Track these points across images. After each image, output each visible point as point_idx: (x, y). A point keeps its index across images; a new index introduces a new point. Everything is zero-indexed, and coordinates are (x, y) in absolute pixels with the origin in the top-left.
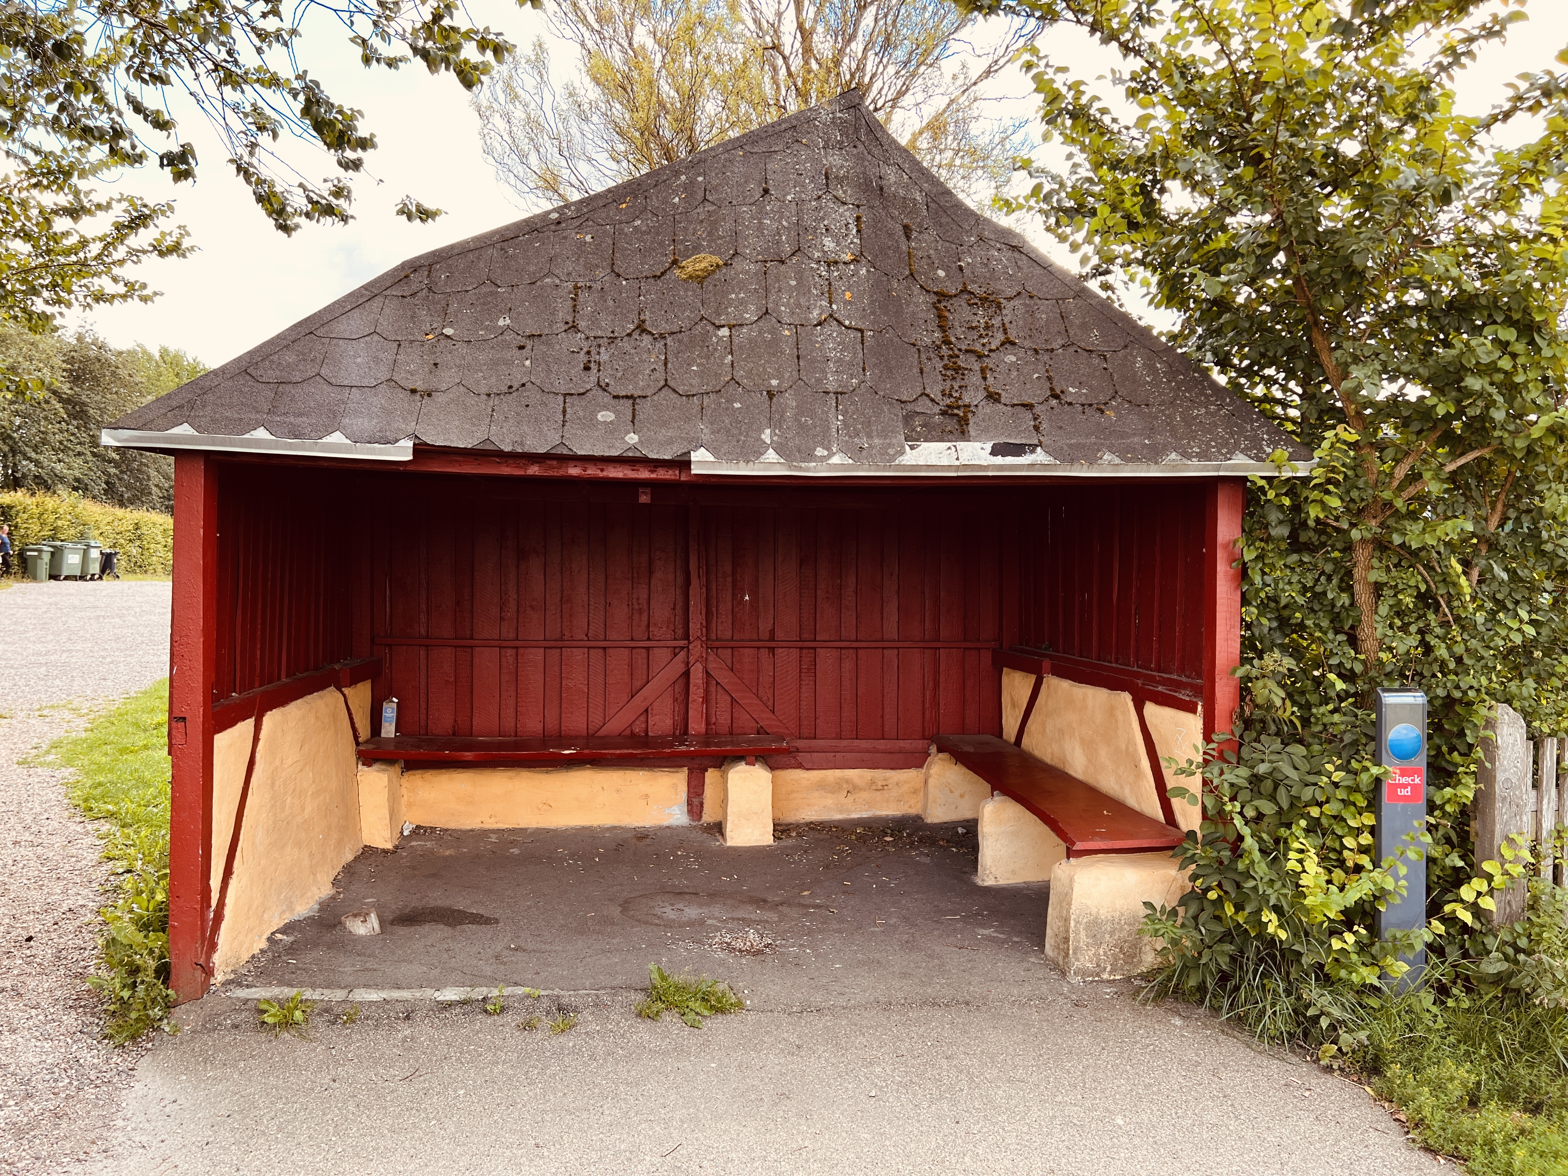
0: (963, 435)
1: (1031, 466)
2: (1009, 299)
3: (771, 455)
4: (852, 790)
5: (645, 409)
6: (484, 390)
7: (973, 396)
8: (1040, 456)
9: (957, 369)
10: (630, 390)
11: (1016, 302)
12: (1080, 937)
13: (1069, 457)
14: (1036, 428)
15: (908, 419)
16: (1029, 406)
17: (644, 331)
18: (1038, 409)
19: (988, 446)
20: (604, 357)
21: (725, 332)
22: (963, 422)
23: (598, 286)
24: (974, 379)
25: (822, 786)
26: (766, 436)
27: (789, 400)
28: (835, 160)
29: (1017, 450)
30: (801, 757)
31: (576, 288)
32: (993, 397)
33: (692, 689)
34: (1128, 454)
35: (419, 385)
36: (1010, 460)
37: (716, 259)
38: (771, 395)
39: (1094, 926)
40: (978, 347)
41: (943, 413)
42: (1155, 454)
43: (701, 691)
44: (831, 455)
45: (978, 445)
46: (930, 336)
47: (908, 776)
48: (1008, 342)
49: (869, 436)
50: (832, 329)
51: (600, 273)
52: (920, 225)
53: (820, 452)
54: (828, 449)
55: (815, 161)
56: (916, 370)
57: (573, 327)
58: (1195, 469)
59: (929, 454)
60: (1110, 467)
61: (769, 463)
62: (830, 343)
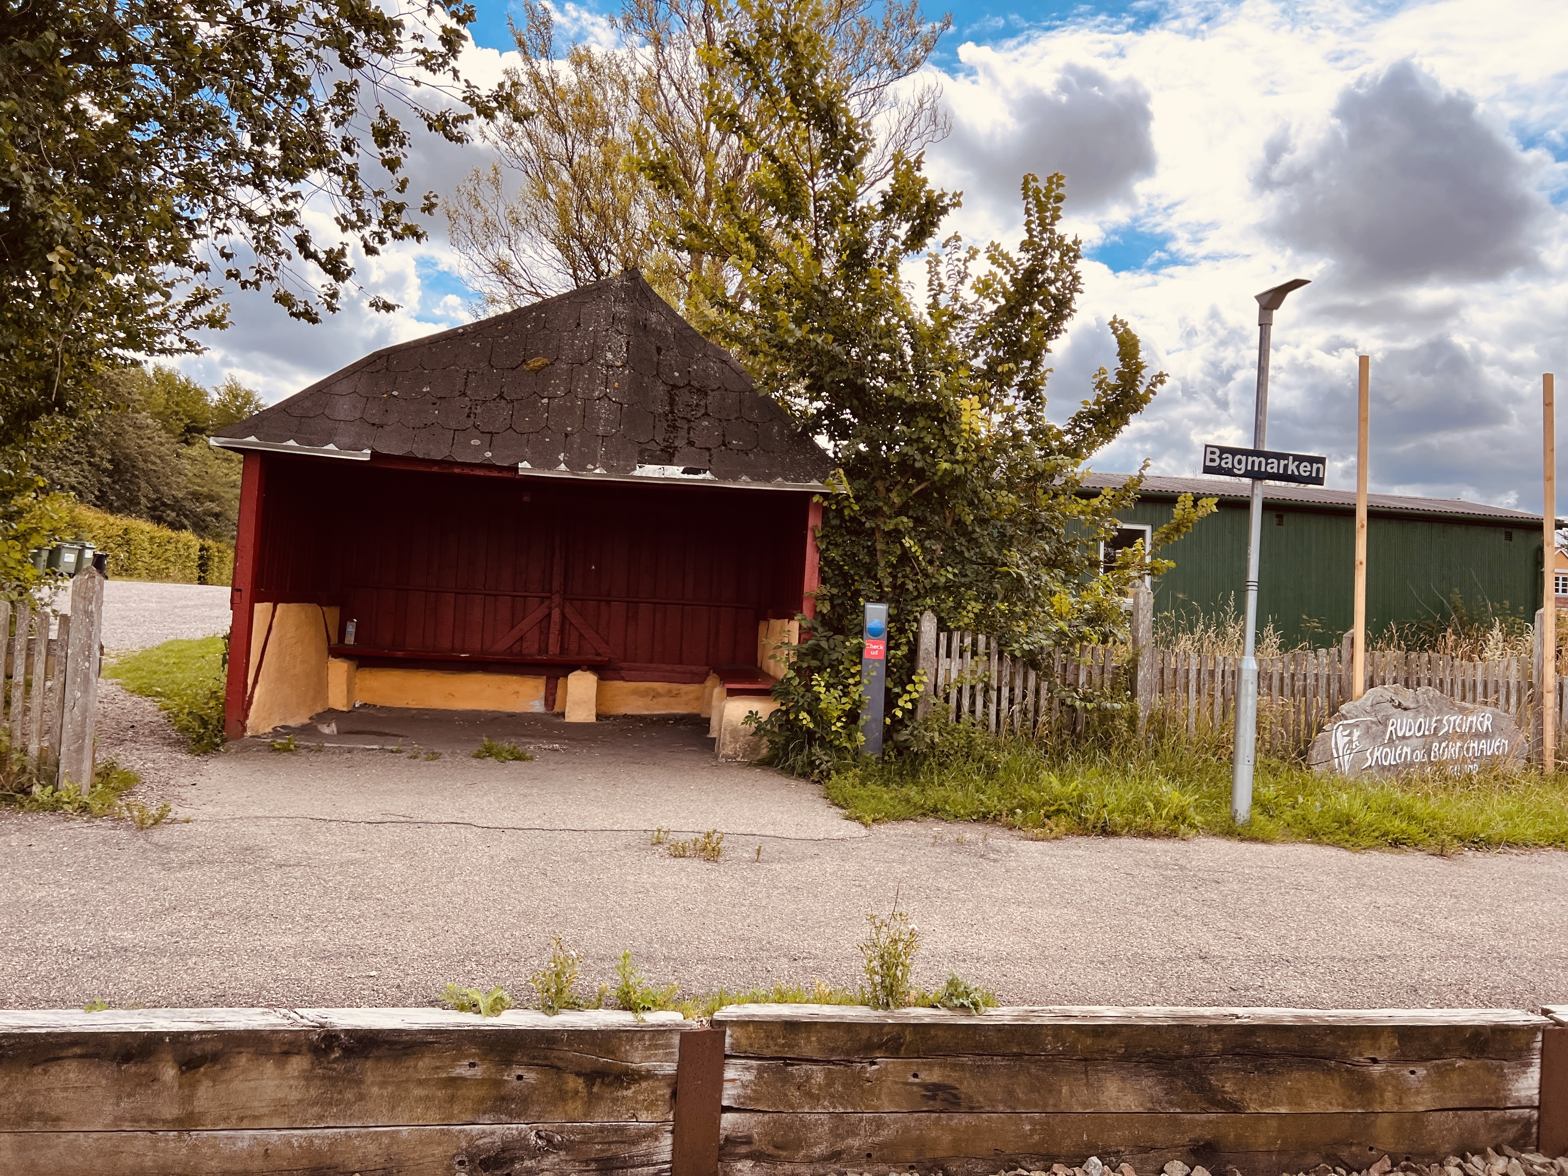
0: (671, 463)
1: (703, 480)
2: (712, 391)
3: (563, 467)
4: (656, 695)
5: (497, 439)
6: (411, 425)
7: (680, 443)
8: (708, 475)
9: (675, 427)
10: (491, 429)
11: (716, 393)
12: (726, 737)
13: (723, 477)
14: (710, 461)
15: (641, 453)
16: (709, 449)
17: (503, 398)
18: (713, 451)
19: (682, 469)
20: (479, 411)
21: (545, 401)
22: (672, 455)
23: (480, 372)
24: (683, 433)
25: (635, 692)
26: (561, 457)
27: (577, 439)
28: (619, 308)
29: (696, 472)
30: (623, 673)
31: (468, 372)
32: (691, 443)
33: (552, 625)
34: (755, 478)
35: (377, 421)
36: (691, 476)
37: (546, 361)
38: (566, 435)
39: (735, 733)
40: (689, 416)
41: (662, 450)
42: (768, 479)
43: (558, 627)
44: (596, 468)
45: (676, 468)
46: (661, 409)
47: (693, 688)
48: (706, 414)
49: (618, 460)
50: (605, 403)
51: (482, 365)
52: (668, 347)
53: (590, 467)
54: (594, 465)
55: (608, 309)
56: (651, 427)
57: (464, 394)
58: (790, 487)
59: (650, 472)
60: (745, 483)
61: (562, 471)
62: (603, 410)
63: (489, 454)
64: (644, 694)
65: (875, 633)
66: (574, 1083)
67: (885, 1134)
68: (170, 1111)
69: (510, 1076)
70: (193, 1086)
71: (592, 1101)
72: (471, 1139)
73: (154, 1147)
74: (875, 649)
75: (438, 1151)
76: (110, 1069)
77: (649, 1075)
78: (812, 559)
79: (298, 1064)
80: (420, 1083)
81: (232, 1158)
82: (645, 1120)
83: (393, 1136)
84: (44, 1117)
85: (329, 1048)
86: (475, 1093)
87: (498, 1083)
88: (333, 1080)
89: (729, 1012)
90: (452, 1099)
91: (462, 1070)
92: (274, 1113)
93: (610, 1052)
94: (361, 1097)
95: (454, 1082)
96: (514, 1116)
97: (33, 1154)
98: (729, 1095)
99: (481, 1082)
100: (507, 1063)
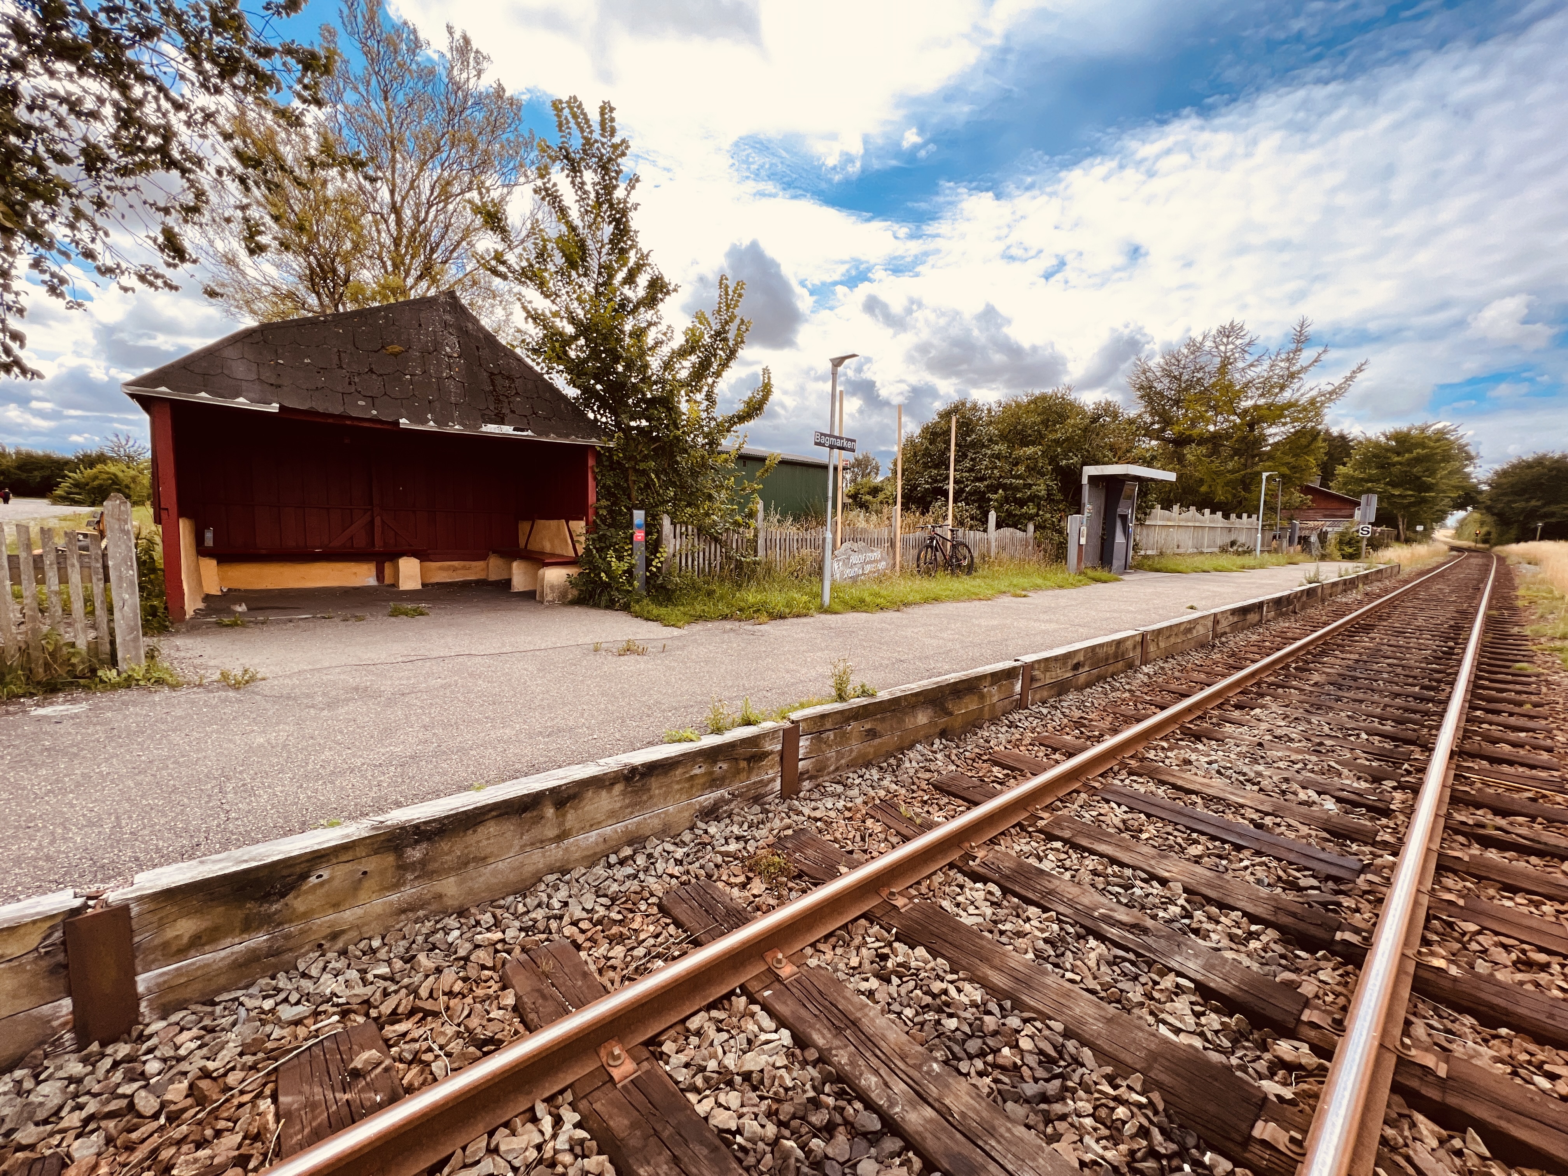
0: (504, 424)
1: (527, 436)
2: (518, 378)
3: (431, 423)
4: (455, 569)
5: (378, 402)
6: (305, 387)
7: (506, 411)
8: (530, 433)
9: (499, 400)
10: (370, 394)
11: (520, 380)
12: (547, 590)
13: (540, 434)
14: (528, 424)
15: (483, 415)
16: (525, 416)
17: (373, 372)
18: (529, 417)
19: (512, 428)
20: (357, 380)
21: (408, 377)
22: (503, 419)
23: (349, 351)
24: (506, 405)
25: (441, 568)
26: (429, 417)
27: (437, 405)
28: (447, 317)
29: (522, 430)
30: (434, 556)
31: (339, 351)
32: (513, 412)
33: (376, 527)
34: (559, 435)
35: (274, 382)
36: (519, 433)
37: (401, 349)
38: (430, 402)
39: (552, 588)
40: (507, 394)
41: (496, 415)
42: (567, 436)
43: (380, 529)
44: (455, 425)
45: (508, 427)
46: (488, 388)
47: (481, 564)
48: (517, 393)
49: (469, 420)
50: (451, 381)
51: (349, 346)
52: (483, 347)
53: (451, 424)
54: (453, 423)
55: (440, 316)
56: (484, 399)
57: (341, 367)
58: (580, 442)
59: (491, 429)
60: (552, 439)
61: (431, 426)
62: (451, 385)
63: (374, 412)
64: (448, 569)
65: (639, 527)
66: (743, 764)
67: (854, 754)
68: (551, 833)
69: (716, 769)
70: (564, 815)
71: (750, 770)
72: (700, 803)
73: (544, 856)
74: (639, 535)
75: (686, 814)
76: (515, 820)
77: (772, 752)
78: (591, 483)
79: (618, 788)
80: (678, 782)
81: (587, 849)
82: (771, 774)
83: (665, 813)
84: (476, 859)
85: (634, 776)
86: (702, 781)
87: (712, 773)
88: (635, 792)
89: (795, 716)
90: (692, 787)
91: (697, 771)
92: (609, 817)
93: (757, 746)
94: (651, 797)
95: (692, 778)
96: (719, 787)
97: (470, 884)
98: (801, 753)
99: (703, 775)
100: (715, 762)
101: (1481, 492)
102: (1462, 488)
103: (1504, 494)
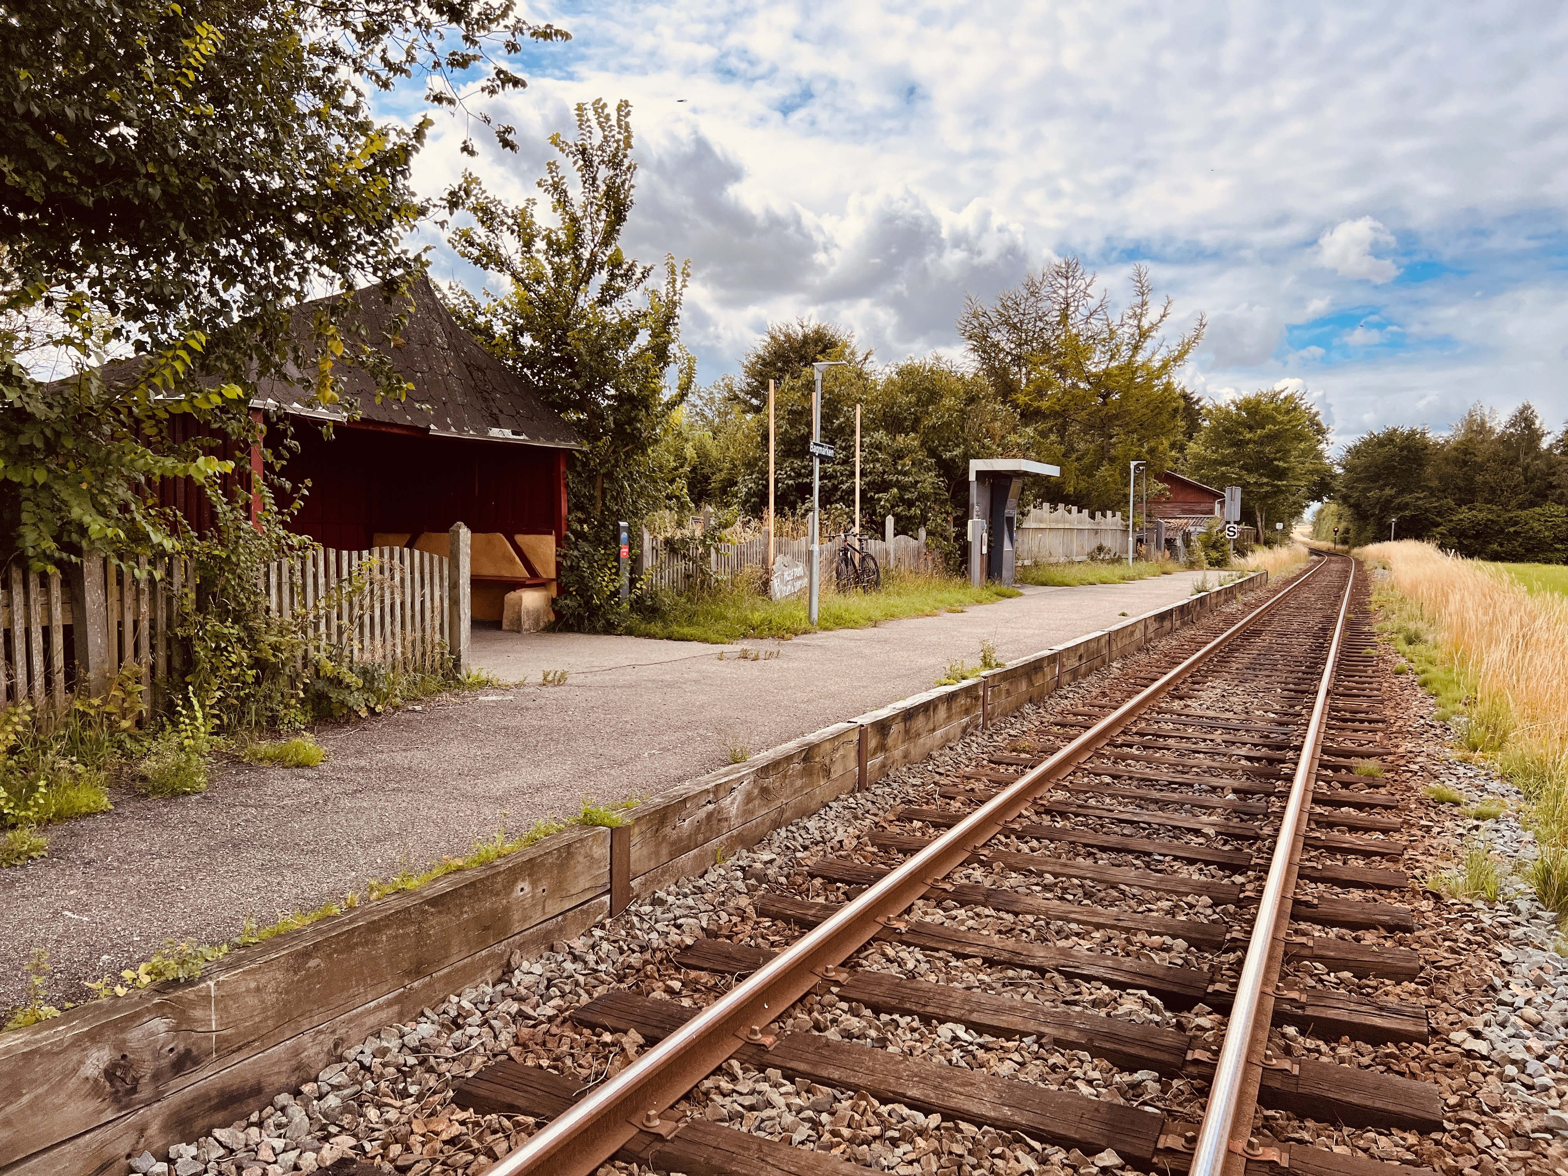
0: (501, 426)
3: (453, 429)
7: (495, 410)
9: (485, 398)
11: (488, 371)
12: (524, 617)
14: (519, 425)
16: (513, 416)
18: (516, 418)
19: (510, 431)
21: (419, 374)
22: (497, 420)
24: (492, 403)
26: (449, 420)
27: (450, 407)
29: (518, 434)
32: (501, 411)
36: (517, 437)
37: (403, 340)
38: (444, 404)
39: (528, 614)
41: (490, 416)
44: (469, 430)
45: (507, 430)
46: (472, 383)
49: (477, 424)
53: (466, 429)
56: (476, 398)
59: (495, 433)
60: (543, 442)
61: (453, 432)
63: (409, 418)
65: (624, 542)
74: (625, 551)
101: (1334, 477)
102: (1317, 471)
103: (1357, 480)
